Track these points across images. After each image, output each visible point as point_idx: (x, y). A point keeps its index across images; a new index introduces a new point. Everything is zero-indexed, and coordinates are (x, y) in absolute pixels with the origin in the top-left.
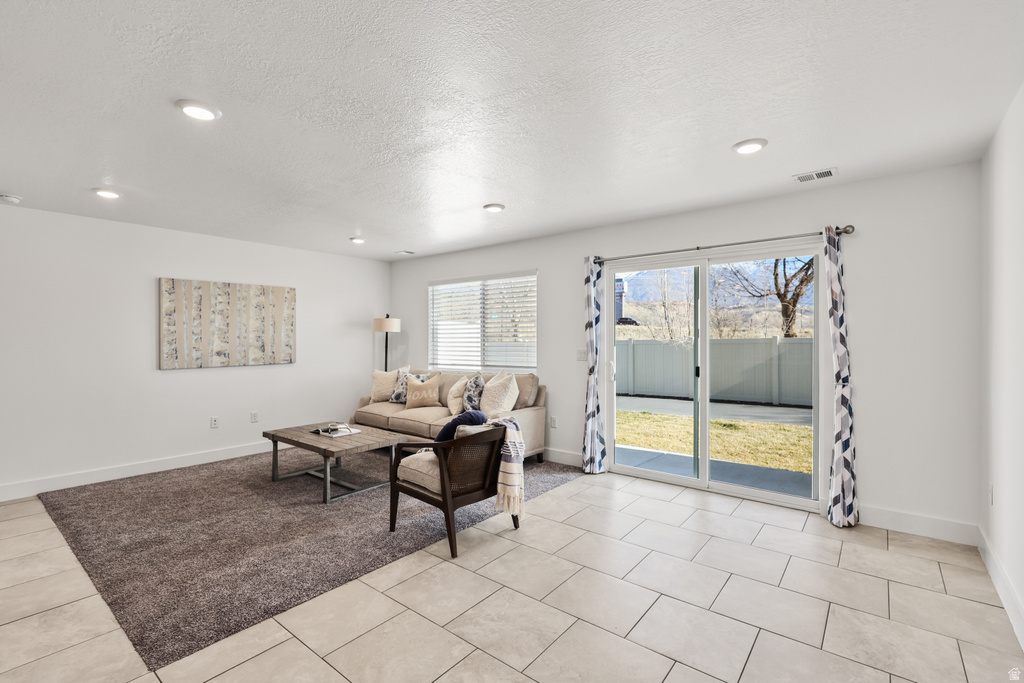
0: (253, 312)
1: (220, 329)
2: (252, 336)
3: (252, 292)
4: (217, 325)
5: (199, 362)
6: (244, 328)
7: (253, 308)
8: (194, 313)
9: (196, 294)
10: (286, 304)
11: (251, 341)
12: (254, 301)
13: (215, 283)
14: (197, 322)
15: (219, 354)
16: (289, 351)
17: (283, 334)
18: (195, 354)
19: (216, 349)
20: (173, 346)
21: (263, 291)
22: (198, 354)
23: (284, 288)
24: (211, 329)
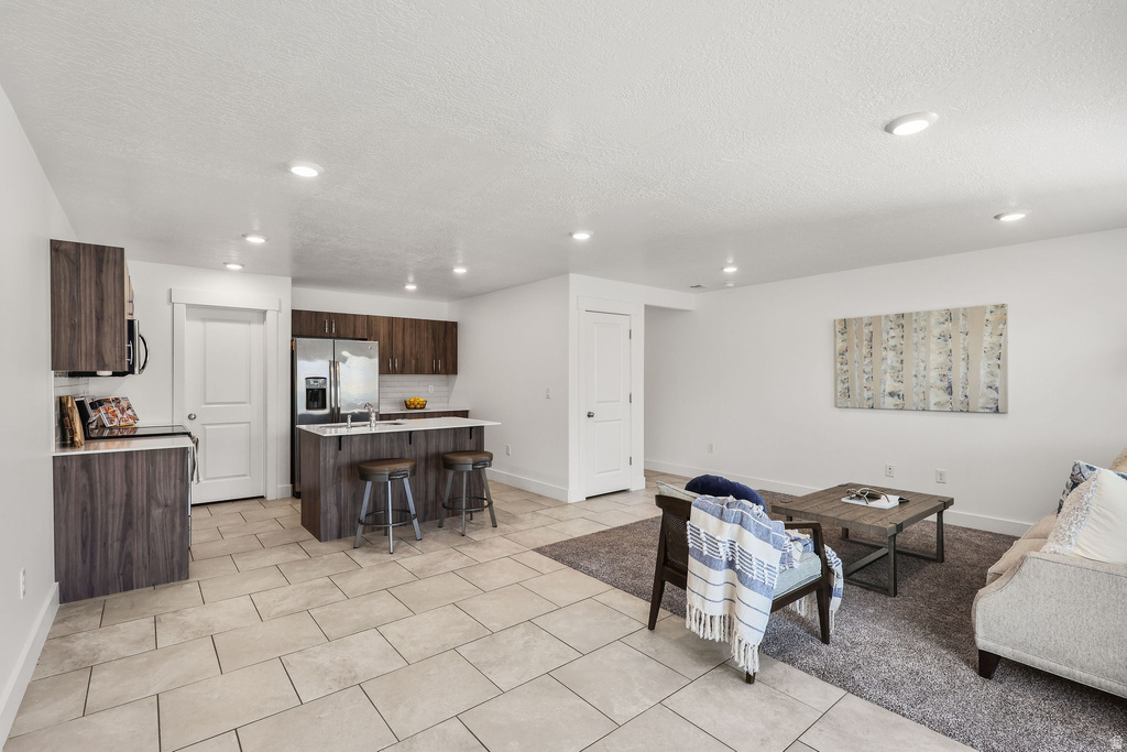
0: (934, 345)
1: (893, 368)
2: (934, 375)
3: (933, 321)
4: (889, 362)
5: (870, 402)
6: (922, 365)
7: (934, 340)
8: (865, 351)
9: (866, 330)
10: (989, 329)
11: (932, 381)
12: (936, 331)
13: (887, 317)
14: (867, 360)
15: (892, 394)
16: (994, 394)
17: (982, 372)
18: (867, 394)
19: (888, 390)
20: (846, 385)
21: (950, 316)
22: (870, 394)
23: (984, 308)
24: (883, 367)
